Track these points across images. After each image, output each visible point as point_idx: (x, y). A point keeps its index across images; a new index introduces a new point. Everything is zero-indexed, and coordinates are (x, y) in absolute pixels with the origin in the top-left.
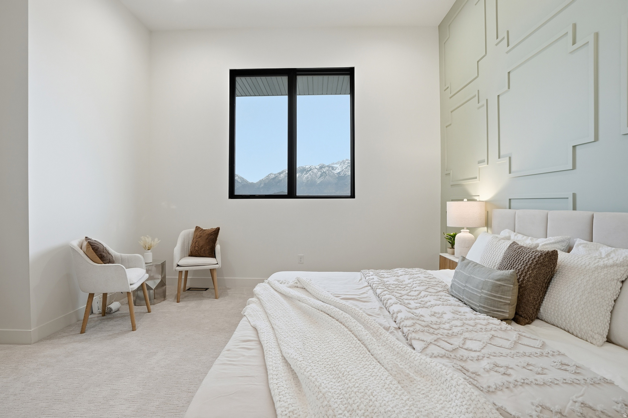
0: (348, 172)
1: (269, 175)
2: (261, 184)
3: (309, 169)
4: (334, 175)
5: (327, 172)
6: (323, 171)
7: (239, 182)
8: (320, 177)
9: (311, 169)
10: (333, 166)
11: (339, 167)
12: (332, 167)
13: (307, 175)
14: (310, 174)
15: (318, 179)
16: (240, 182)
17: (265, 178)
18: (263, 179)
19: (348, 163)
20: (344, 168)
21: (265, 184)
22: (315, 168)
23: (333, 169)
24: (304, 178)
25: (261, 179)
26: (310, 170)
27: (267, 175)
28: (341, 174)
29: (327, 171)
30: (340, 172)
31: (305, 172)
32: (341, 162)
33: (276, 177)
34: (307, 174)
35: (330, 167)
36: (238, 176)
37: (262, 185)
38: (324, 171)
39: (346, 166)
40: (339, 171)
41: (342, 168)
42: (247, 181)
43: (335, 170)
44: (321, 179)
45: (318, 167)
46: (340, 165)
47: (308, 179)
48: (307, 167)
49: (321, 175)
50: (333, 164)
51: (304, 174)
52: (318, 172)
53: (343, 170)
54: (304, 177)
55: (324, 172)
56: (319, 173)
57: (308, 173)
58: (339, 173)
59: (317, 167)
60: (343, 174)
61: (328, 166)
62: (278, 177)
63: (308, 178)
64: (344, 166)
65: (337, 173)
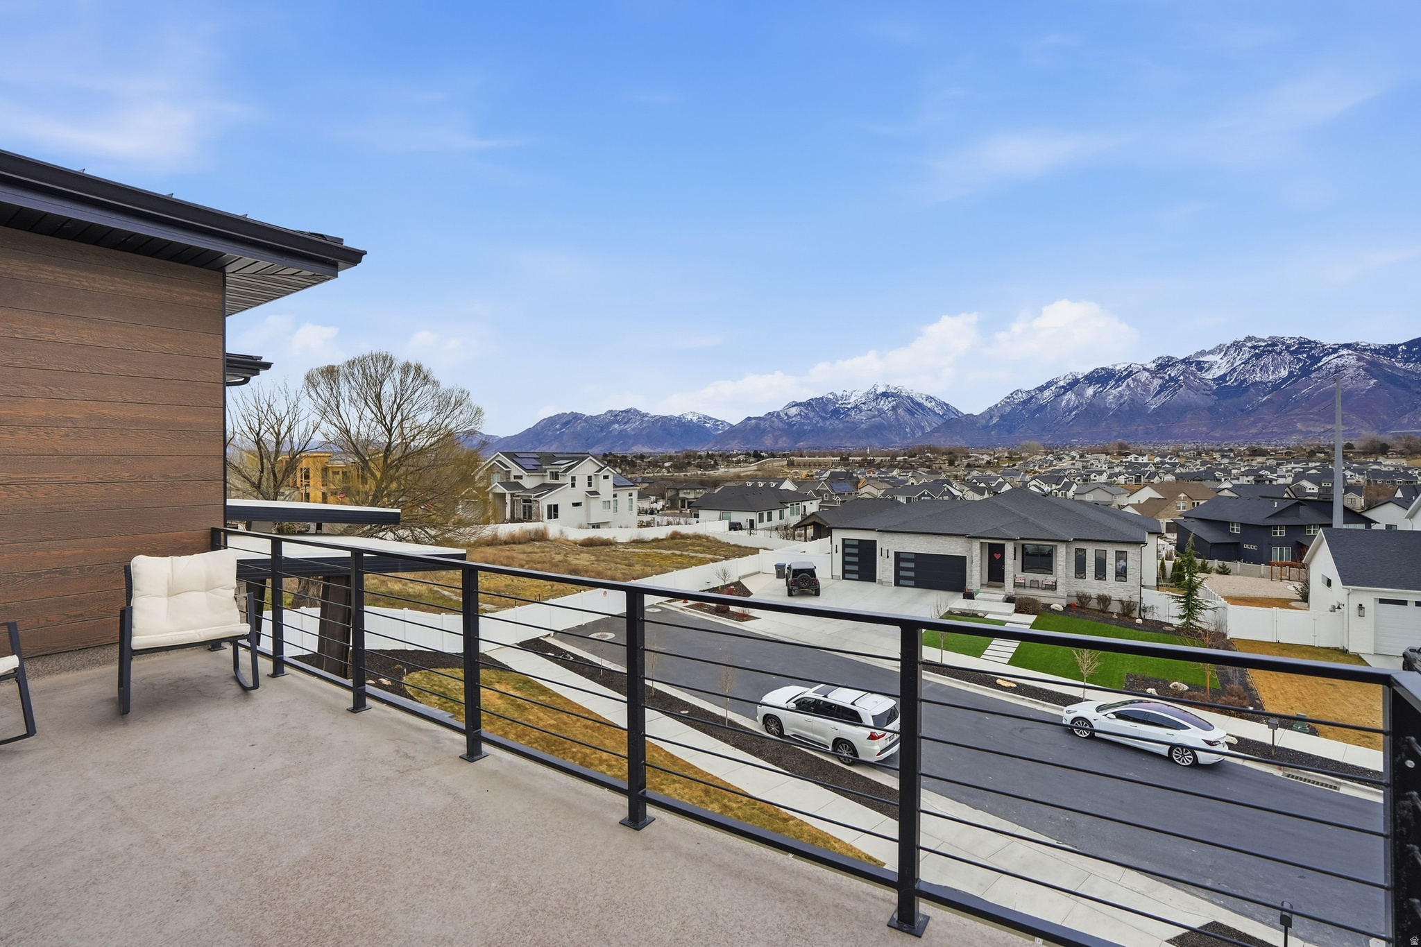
0: (1252, 374)
1: (1011, 394)
2: (991, 417)
3: (1124, 374)
4: (1205, 384)
5: (1182, 377)
6: (1170, 375)
7: (939, 414)
8: (1159, 393)
9: (1131, 371)
10: (1201, 359)
11: (1221, 361)
12: (1198, 363)
13: (1120, 388)
14: (1128, 385)
15: (1154, 397)
16: (941, 414)
17: (1002, 401)
18: (996, 405)
19: (1251, 347)
20: (1240, 362)
21: (1002, 417)
22: (1145, 369)
23: (1200, 368)
24: (1111, 397)
25: (992, 404)
26: (1128, 376)
27: (1008, 394)
28: (1227, 382)
29: (1181, 374)
30: (1225, 375)
31: (1112, 383)
32: (1229, 347)
33: (1032, 397)
34: (1119, 386)
35: (1192, 363)
36: (935, 400)
37: (995, 420)
38: (1173, 375)
39: (1247, 356)
40: (1220, 373)
41: (1233, 364)
42: (957, 411)
43: (1208, 370)
44: (1162, 399)
45: (1154, 365)
47: (1122, 401)
48: (1118, 368)
49: (1163, 388)
50: (1203, 353)
51: (1109, 387)
52: (1153, 378)
53: (1234, 370)
54: (1109, 395)
55: (1171, 379)
56: (1157, 382)
57: (1123, 383)
58: (1223, 378)
59: (1148, 367)
60: (1236, 380)
61: (1183, 361)
62: (1036, 398)
63: (1121, 396)
64: (1239, 358)
65: (1214, 379)
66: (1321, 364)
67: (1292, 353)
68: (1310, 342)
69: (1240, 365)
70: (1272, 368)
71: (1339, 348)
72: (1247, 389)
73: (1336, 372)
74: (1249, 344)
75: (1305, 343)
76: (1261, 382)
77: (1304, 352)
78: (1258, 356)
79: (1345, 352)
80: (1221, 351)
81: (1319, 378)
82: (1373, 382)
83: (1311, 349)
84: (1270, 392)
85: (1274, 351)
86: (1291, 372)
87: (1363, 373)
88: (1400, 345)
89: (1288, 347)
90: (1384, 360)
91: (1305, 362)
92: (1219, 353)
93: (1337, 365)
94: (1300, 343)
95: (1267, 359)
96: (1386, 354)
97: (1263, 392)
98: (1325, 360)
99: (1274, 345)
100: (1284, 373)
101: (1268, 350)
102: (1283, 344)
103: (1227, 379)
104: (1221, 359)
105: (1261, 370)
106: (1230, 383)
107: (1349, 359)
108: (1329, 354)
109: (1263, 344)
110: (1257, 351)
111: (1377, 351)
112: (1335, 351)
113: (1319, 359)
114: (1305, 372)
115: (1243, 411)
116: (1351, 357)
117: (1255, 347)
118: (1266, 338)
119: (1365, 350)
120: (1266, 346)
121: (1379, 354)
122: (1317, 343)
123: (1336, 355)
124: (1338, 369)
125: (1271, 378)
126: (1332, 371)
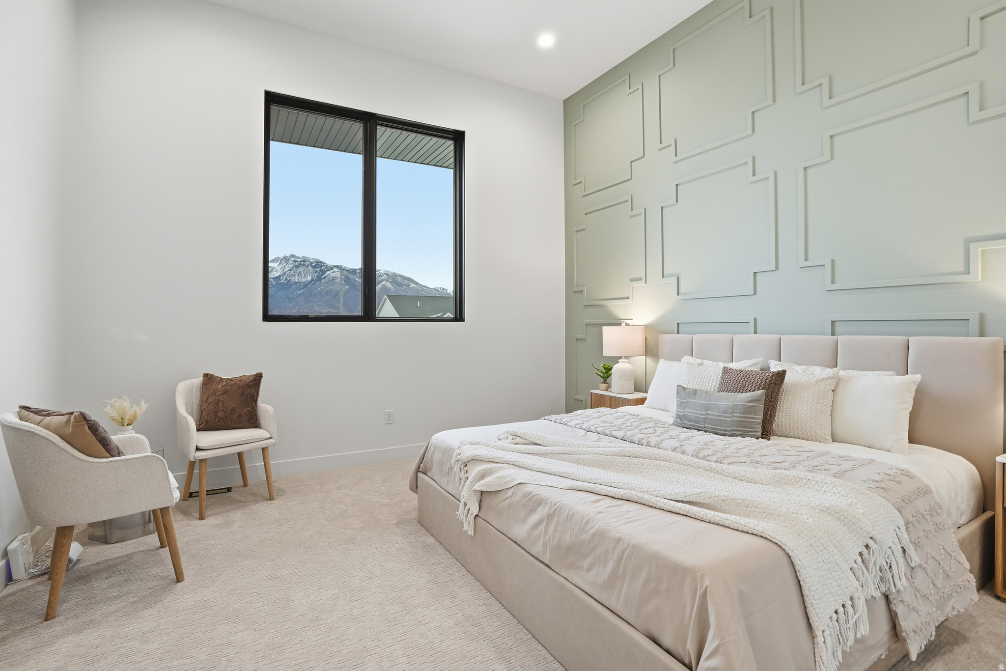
0: (293, 277)
11: (277, 268)
19: (293, 261)
20: (288, 269)
28: (281, 280)
30: (279, 276)
32: (281, 259)
39: (291, 266)
40: (277, 275)
41: (284, 270)
46: (280, 264)
53: (284, 273)
58: (278, 277)
60: (285, 280)
64: (287, 266)
65: (274, 278)
66: (326, 275)
67: (313, 267)
68: (321, 262)
69: (288, 271)
70: (304, 275)
71: (333, 268)
72: (291, 285)
73: (332, 280)
74: (292, 259)
75: (319, 262)
76: (298, 283)
77: (318, 267)
78: (297, 267)
79: (335, 270)
80: (278, 261)
81: (325, 283)
82: (347, 287)
83: (322, 266)
84: (302, 288)
85: (304, 265)
86: (312, 278)
87: (343, 282)
88: (357, 269)
89: (311, 263)
90: (351, 276)
91: (319, 274)
92: (277, 262)
93: (333, 277)
94: (317, 262)
95: (301, 269)
96: (352, 273)
97: (300, 288)
98: (328, 273)
99: (304, 261)
100: (309, 278)
101: (302, 264)
102: (309, 261)
103: (281, 279)
104: (278, 266)
105: (298, 275)
106: (282, 281)
107: (337, 274)
108: (329, 270)
109: (300, 260)
110: (296, 264)
111: (348, 271)
112: (332, 268)
113: (325, 272)
114: (319, 279)
115: (289, 298)
116: (338, 273)
117: (295, 261)
118: (300, 256)
119: (344, 270)
120: (300, 261)
121: (349, 272)
122: (324, 263)
123: (332, 271)
124: (333, 279)
125: (303, 280)
126: (331, 279)
